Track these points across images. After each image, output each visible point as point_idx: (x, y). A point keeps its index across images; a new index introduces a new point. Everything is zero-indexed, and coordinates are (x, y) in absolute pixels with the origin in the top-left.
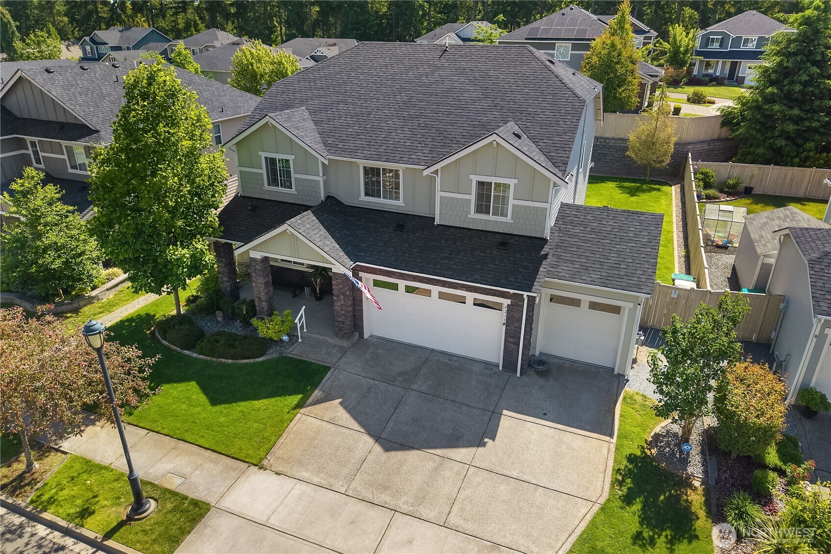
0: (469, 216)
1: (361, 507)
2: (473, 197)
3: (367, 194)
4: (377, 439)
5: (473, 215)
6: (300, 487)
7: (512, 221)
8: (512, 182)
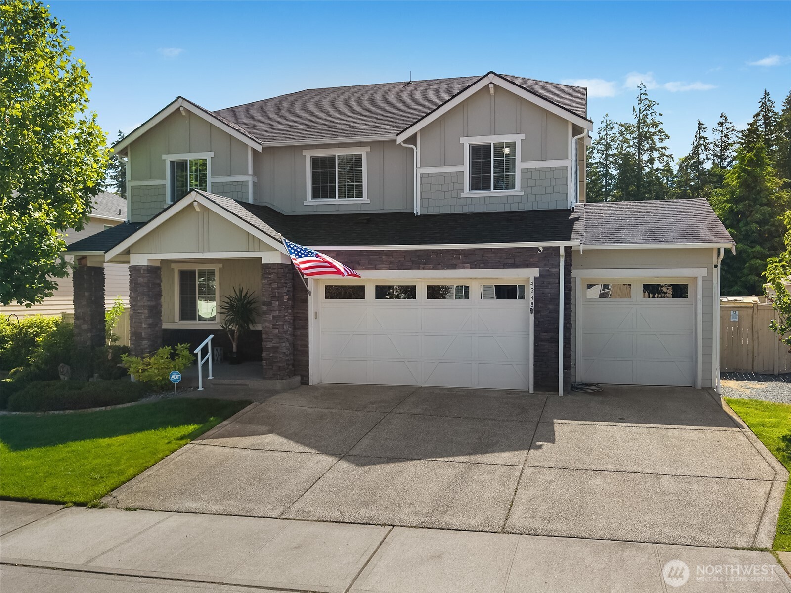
0: (462, 196)
2: (465, 168)
3: (315, 195)
4: (343, 456)
5: (467, 192)
7: (522, 193)
8: (517, 139)
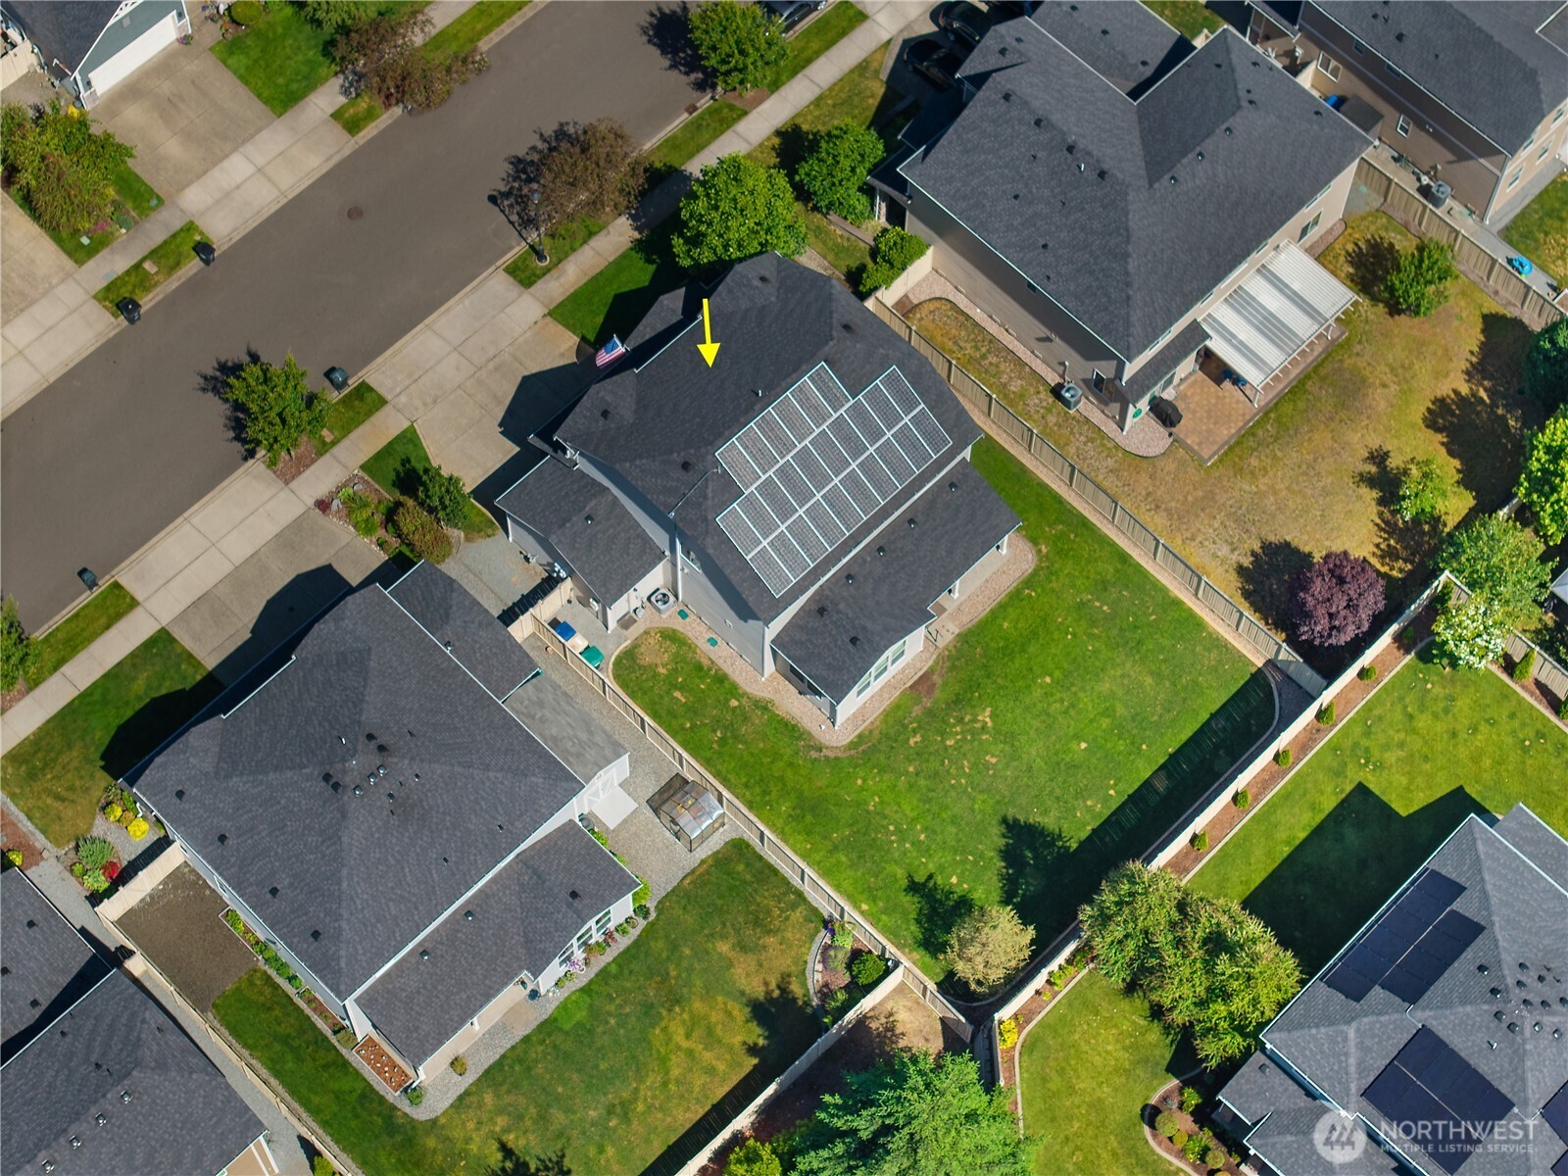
1: (491, 355)
6: (519, 331)
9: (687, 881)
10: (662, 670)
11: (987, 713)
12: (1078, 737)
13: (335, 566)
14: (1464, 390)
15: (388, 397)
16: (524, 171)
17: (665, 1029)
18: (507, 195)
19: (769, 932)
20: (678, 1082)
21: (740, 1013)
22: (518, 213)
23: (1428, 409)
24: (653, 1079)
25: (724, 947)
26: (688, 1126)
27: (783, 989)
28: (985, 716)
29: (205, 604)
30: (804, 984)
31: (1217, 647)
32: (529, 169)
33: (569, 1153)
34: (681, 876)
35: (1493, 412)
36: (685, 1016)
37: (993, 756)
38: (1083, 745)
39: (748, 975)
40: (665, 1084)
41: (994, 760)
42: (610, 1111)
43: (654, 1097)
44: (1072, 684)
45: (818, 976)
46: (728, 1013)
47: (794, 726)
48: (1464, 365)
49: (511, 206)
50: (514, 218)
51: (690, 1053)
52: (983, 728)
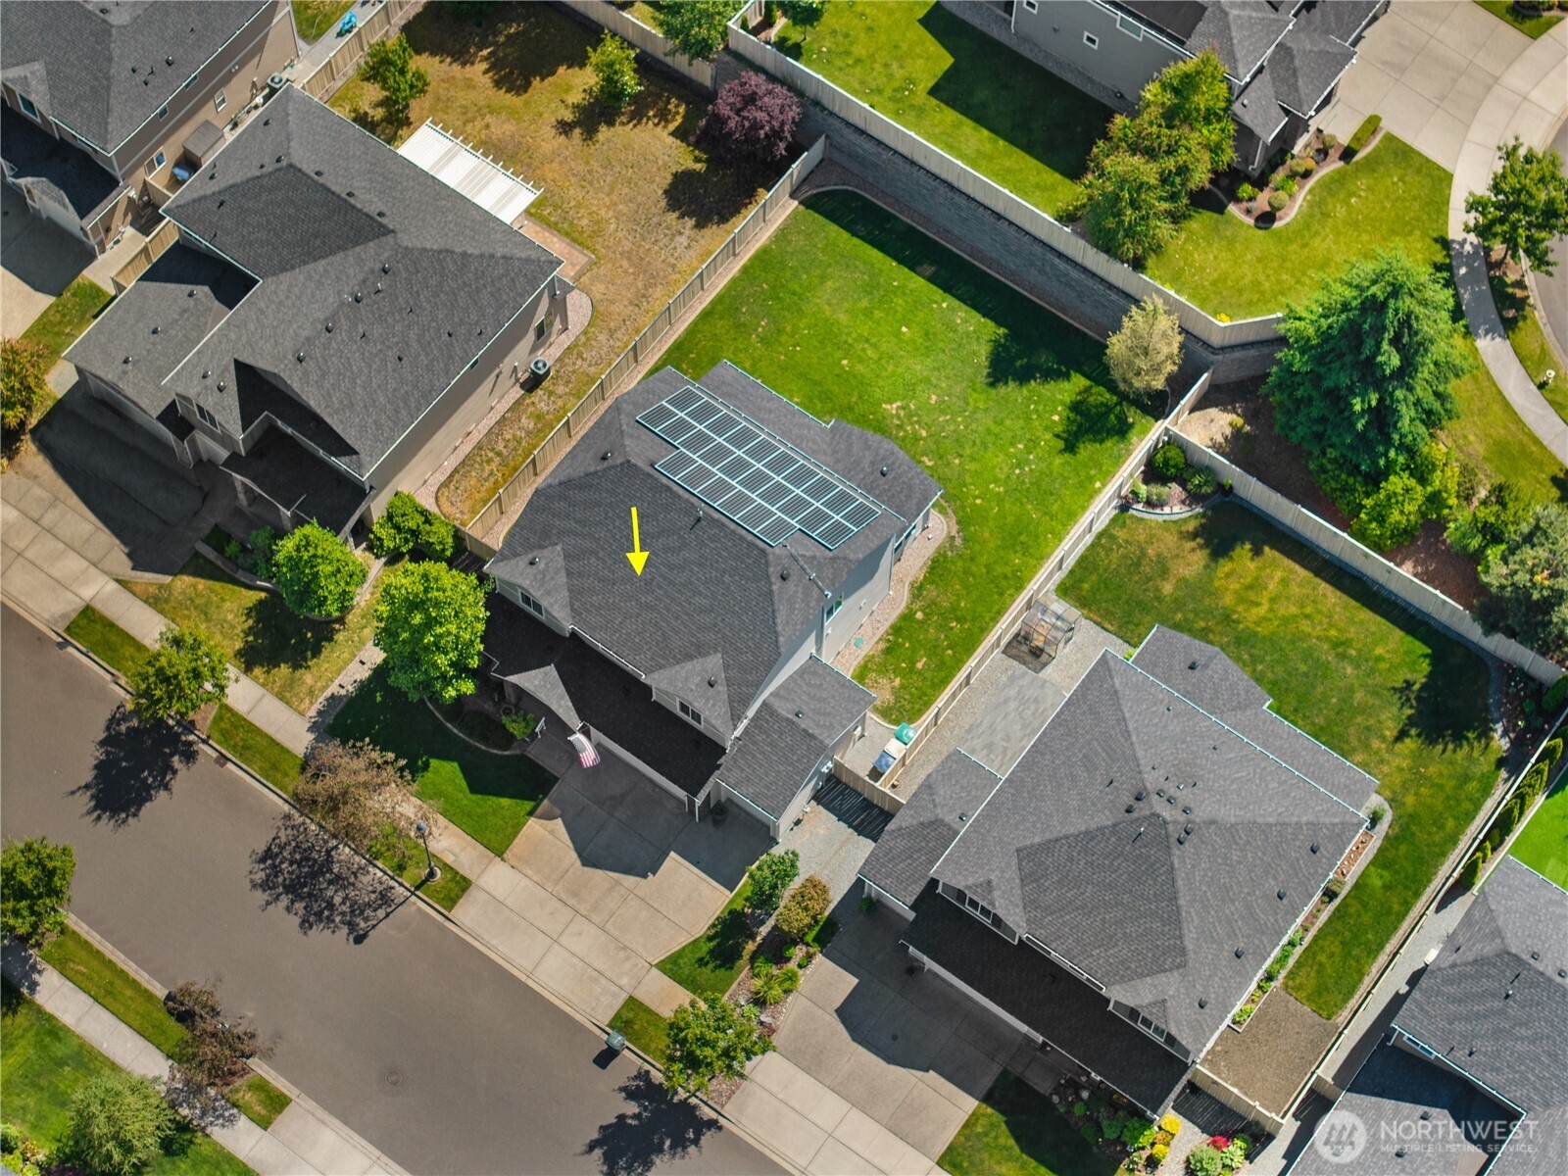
1: (559, 904)
4: (580, 855)
6: (525, 882)
9: (1109, 627)
10: (897, 682)
11: (888, 407)
12: (898, 334)
13: (837, 1005)
14: (485, 66)
15: (624, 996)
16: (319, 915)
17: (1257, 623)
18: (352, 926)
19: (1143, 554)
20: (1302, 607)
21: (1225, 566)
22: (375, 910)
23: (507, 91)
24: (1305, 626)
25: (1167, 588)
26: (1339, 593)
27: (1194, 535)
28: (892, 408)
29: (902, 1126)
30: (1185, 520)
31: (784, 236)
32: (316, 908)
33: (1389, 685)
34: (1105, 633)
35: (503, 44)
36: (1240, 609)
37: (929, 398)
38: (904, 329)
39: (1188, 564)
40: (1307, 617)
41: (934, 397)
42: (1343, 657)
43: (1320, 623)
44: (846, 342)
45: (1176, 509)
46: (1228, 576)
47: (933, 561)
48: (456, 67)
49: (366, 920)
50: (381, 913)
51: (1273, 600)
52: (903, 408)
